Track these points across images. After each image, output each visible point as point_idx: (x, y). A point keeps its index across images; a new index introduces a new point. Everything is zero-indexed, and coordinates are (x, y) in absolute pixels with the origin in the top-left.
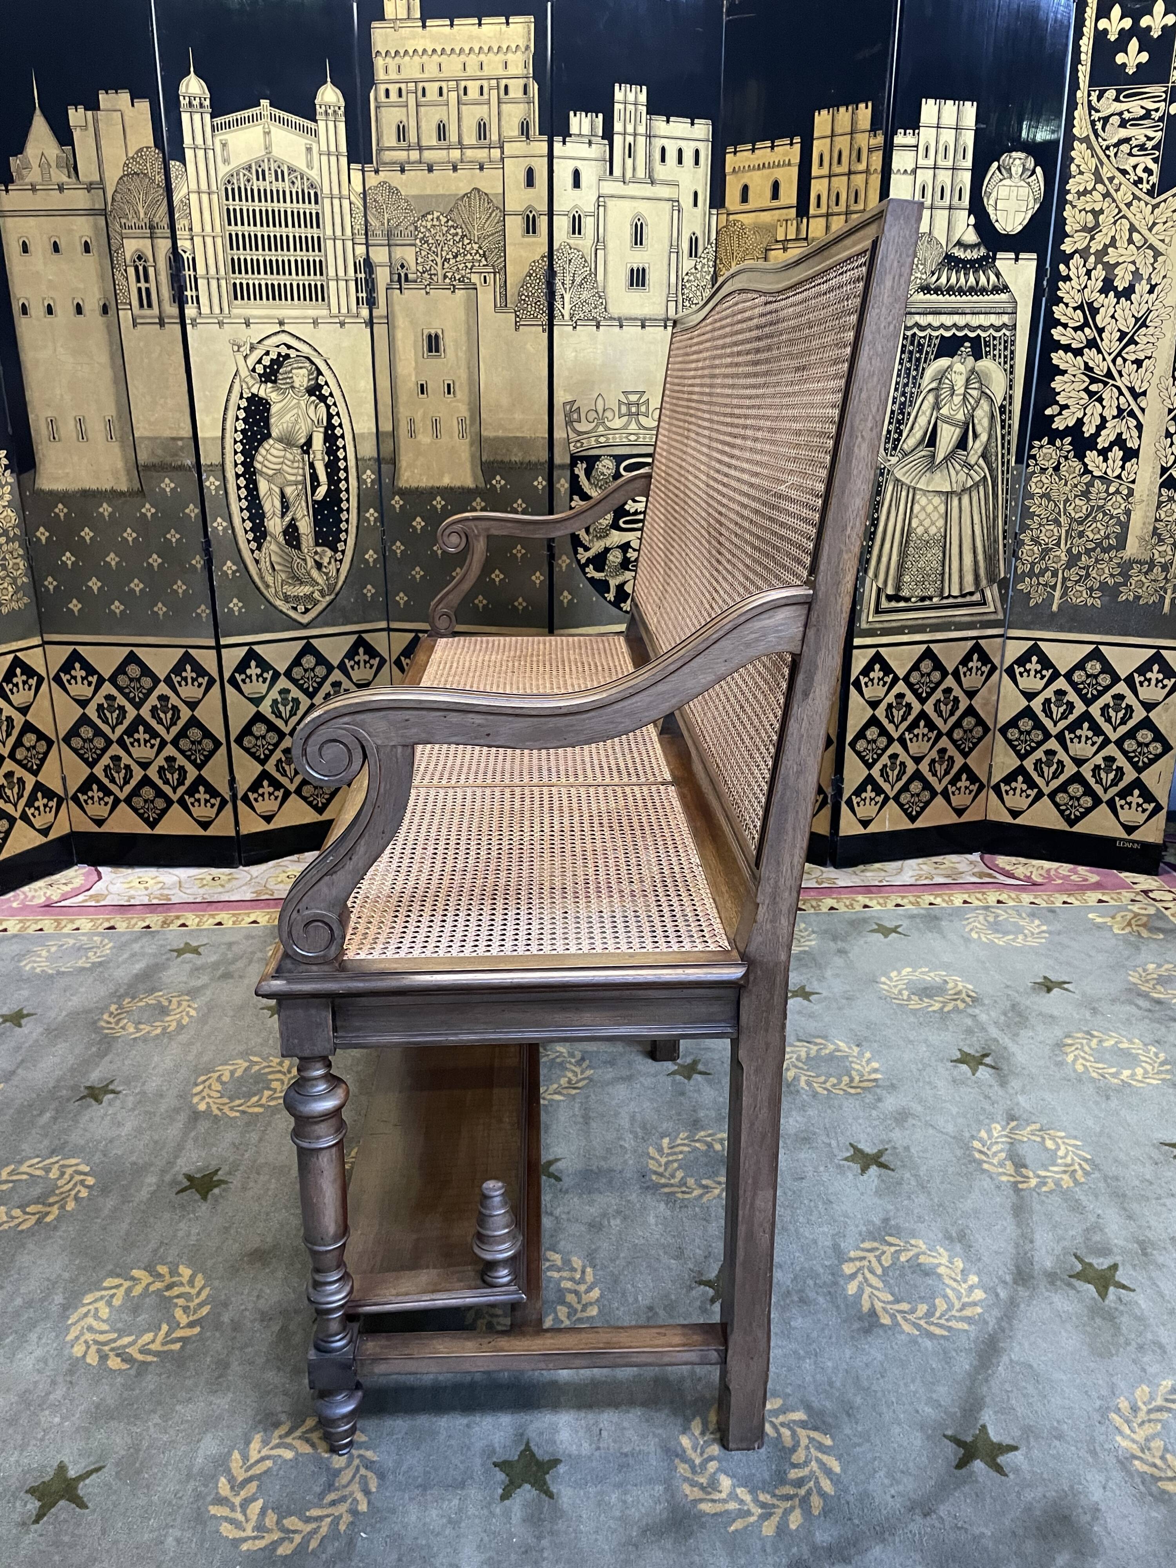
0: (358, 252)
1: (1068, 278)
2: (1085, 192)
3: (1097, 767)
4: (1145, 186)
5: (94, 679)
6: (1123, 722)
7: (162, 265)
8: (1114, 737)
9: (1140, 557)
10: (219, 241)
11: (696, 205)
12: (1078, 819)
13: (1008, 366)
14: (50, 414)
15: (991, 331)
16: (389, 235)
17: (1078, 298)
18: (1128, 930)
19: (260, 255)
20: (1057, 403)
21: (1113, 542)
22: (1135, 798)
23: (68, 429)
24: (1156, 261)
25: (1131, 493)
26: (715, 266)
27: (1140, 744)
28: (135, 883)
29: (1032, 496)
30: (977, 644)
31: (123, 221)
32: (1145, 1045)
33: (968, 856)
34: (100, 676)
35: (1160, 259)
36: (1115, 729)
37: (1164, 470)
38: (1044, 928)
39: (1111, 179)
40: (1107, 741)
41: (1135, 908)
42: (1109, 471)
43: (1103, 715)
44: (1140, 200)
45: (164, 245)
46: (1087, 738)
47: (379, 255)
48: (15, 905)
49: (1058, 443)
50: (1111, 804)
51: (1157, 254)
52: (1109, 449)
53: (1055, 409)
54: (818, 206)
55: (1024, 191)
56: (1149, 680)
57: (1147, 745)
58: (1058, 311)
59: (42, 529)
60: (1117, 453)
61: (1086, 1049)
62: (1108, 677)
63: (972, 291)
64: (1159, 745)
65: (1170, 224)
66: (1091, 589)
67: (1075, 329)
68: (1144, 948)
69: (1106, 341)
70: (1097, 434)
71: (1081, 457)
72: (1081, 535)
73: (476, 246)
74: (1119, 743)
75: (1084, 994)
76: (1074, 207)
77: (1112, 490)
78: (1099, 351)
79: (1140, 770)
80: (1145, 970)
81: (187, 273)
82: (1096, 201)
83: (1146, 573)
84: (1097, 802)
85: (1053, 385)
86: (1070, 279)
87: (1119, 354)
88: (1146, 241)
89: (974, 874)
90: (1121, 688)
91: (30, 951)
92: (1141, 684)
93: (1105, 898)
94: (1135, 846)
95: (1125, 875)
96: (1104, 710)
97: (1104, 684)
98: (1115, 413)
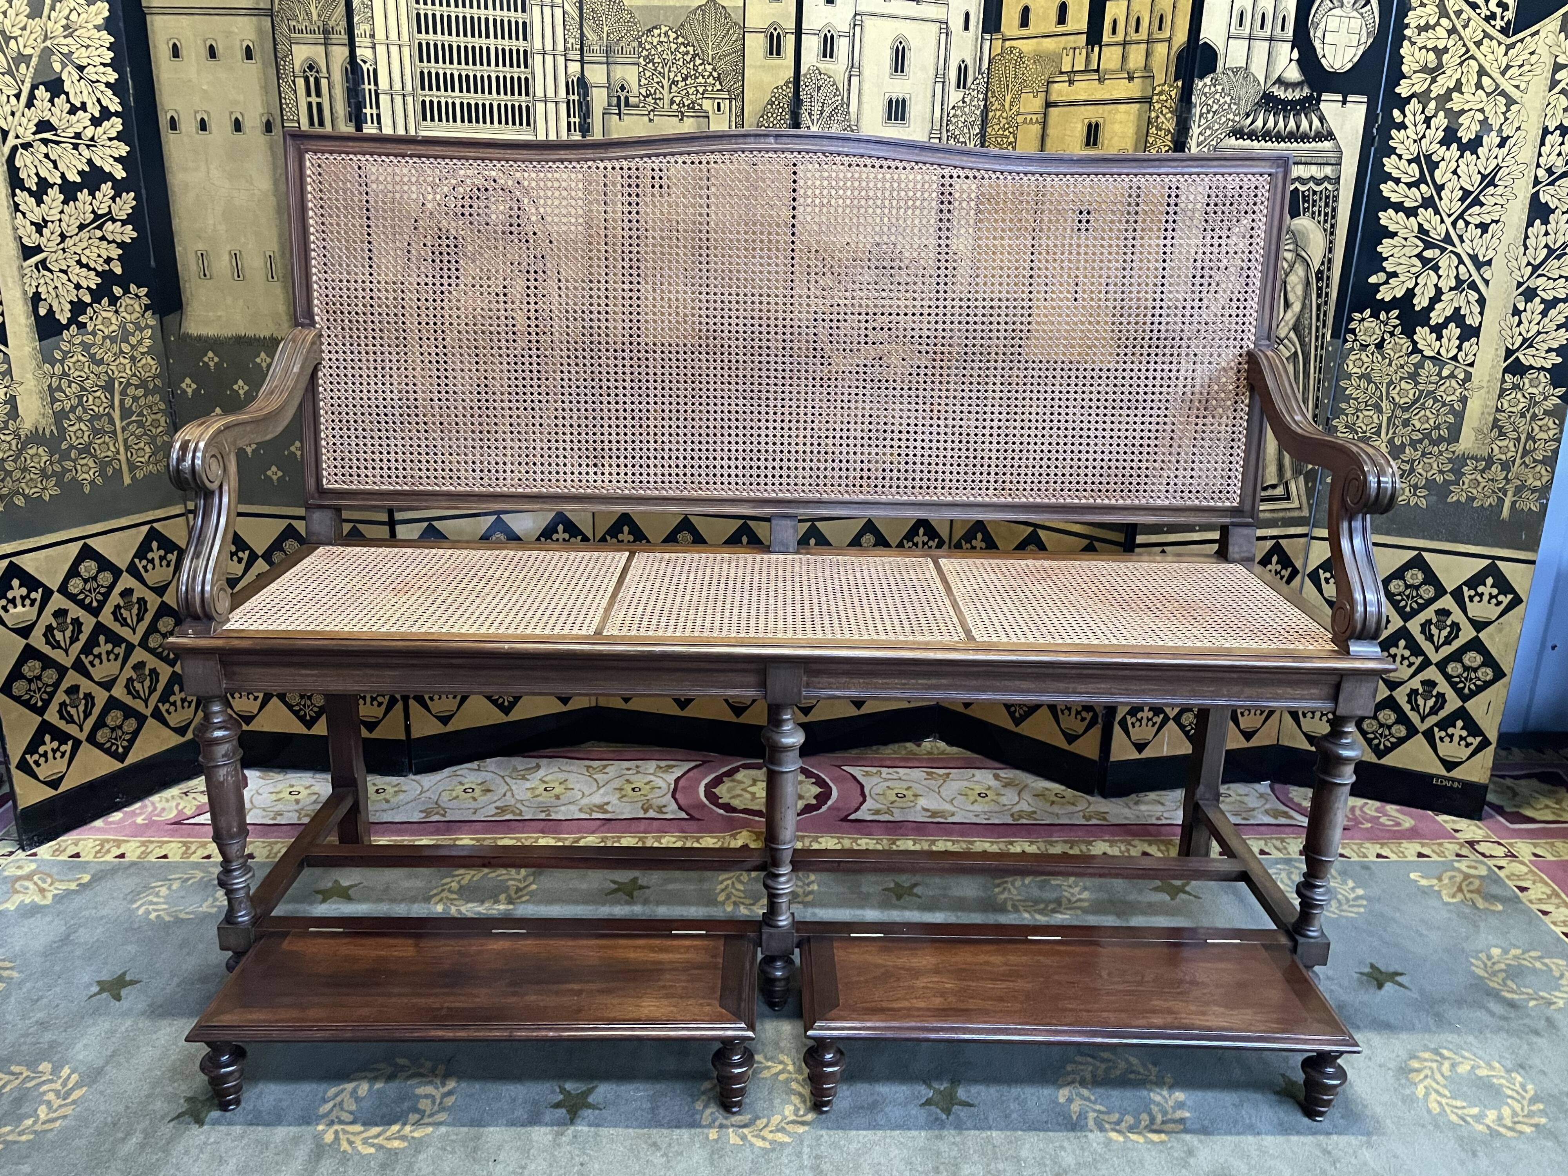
0: (570, 71)
1: (1402, 126)
2: (1427, 27)
3: (1414, 692)
4: (1499, 23)
5: (245, 555)
6: (1448, 641)
7: (338, 76)
8: (1435, 658)
9: (1479, 453)
10: (406, 51)
11: (966, 28)
12: (1388, 750)
13: (1328, 226)
14: (200, 246)
15: (1311, 184)
16: (608, 51)
17: (1414, 149)
18: (1460, 897)
19: (455, 69)
20: (1384, 270)
21: (1444, 433)
22: (1458, 730)
23: (222, 264)
24: (1508, 110)
25: (1468, 377)
26: (986, 99)
27: (1466, 668)
28: (285, 795)
29: (1349, 376)
30: (1277, 544)
31: (293, 23)
32: (1508, 1071)
33: (1257, 786)
34: (252, 551)
35: (1514, 108)
36: (1437, 650)
37: (1509, 353)
38: (1360, 892)
39: (1459, 13)
40: (1427, 663)
41: (1463, 865)
42: (1443, 351)
43: (1423, 632)
44: (1492, 38)
45: (340, 53)
46: (1403, 658)
47: (596, 74)
48: (139, 820)
49: (1383, 316)
50: (1429, 735)
51: (1510, 102)
52: (1445, 325)
53: (1382, 276)
54: (1114, 32)
55: (1356, 23)
56: (1481, 595)
57: (1475, 670)
58: (1390, 164)
59: (188, 381)
60: (1453, 330)
61: (1438, 1077)
62: (1431, 589)
63: (1292, 137)
64: (1489, 671)
65: (1526, 68)
66: (1416, 487)
67: (1409, 185)
68: (1482, 925)
69: (1446, 200)
70: (1431, 308)
71: (1409, 333)
72: (1406, 423)
73: (709, 68)
74: (1441, 666)
75: (1422, 992)
76: (1413, 44)
77: (1445, 373)
78: (1437, 212)
79: (1465, 698)
80: (1489, 957)
81: (367, 87)
82: (1439, 37)
83: (1482, 471)
84: (1412, 731)
85: (1379, 249)
86: (1406, 128)
87: (1461, 216)
88: (1497, 86)
89: (1267, 812)
90: (1447, 602)
91: (147, 887)
92: (1471, 599)
93: (1425, 851)
94: (1456, 785)
95: (1442, 818)
96: (1425, 626)
97: (1426, 596)
98: (1453, 284)
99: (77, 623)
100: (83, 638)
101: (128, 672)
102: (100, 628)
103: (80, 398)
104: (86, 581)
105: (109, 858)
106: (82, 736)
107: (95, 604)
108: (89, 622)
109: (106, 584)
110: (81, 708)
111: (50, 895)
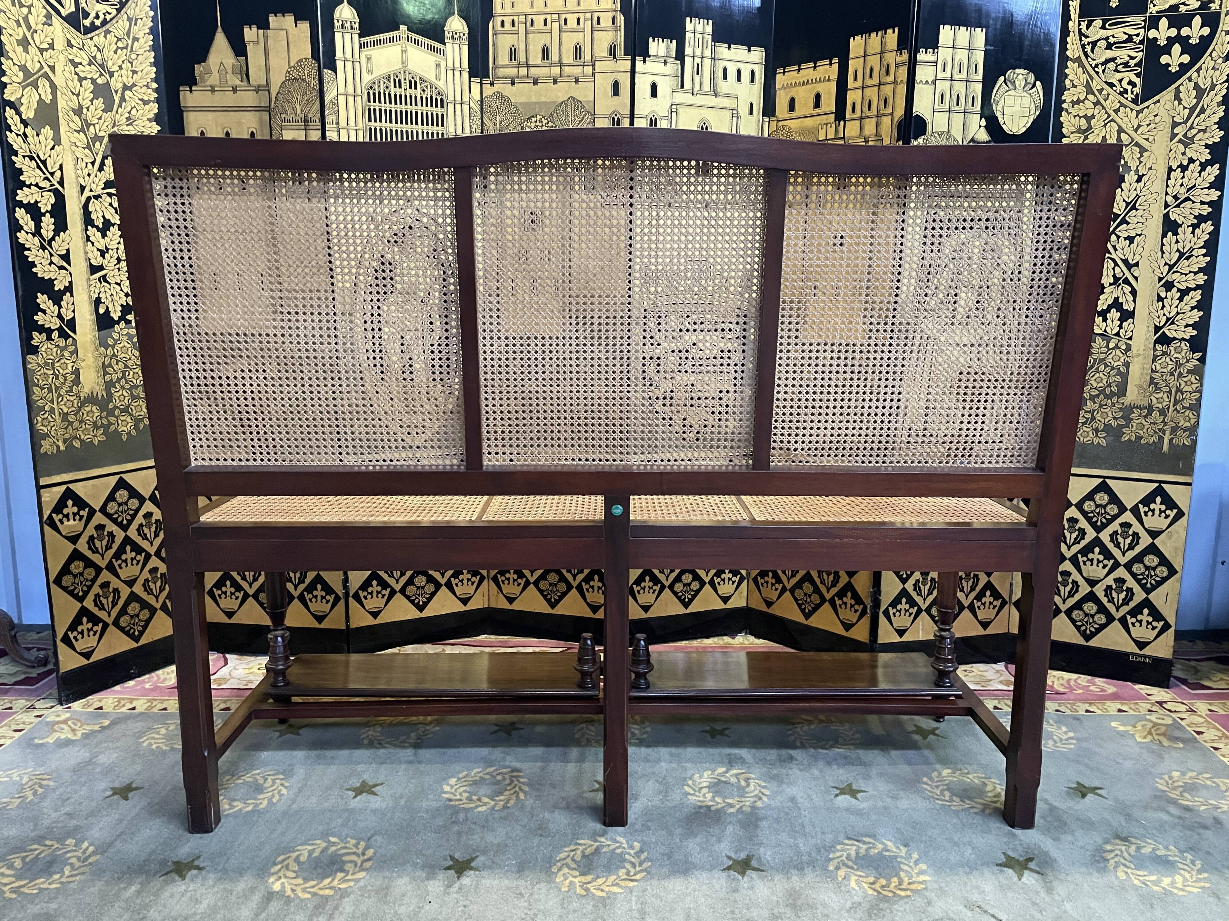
2: (1078, 102)
3: (1109, 588)
4: (1130, 96)
6: (1131, 547)
8: (1123, 560)
9: (1142, 403)
10: (360, 133)
11: (751, 113)
12: (1093, 635)
21: (1115, 389)
22: (1145, 616)
24: (1142, 156)
25: (1129, 348)
27: (1147, 568)
28: (255, 670)
31: (283, 116)
32: (1182, 852)
33: (994, 665)
35: (1146, 154)
36: (1124, 554)
37: (1157, 329)
38: (1071, 734)
39: (1101, 91)
40: (1117, 565)
41: (1153, 717)
42: (1108, 330)
43: (1112, 540)
44: (1125, 107)
45: (315, 136)
46: (1099, 561)
48: (147, 686)
50: (1123, 621)
51: (1143, 150)
52: (1108, 310)
54: (854, 111)
55: (1027, 101)
56: (1153, 511)
57: (1154, 569)
60: (1114, 314)
61: (1126, 855)
62: (1115, 507)
64: (1164, 569)
65: (1152, 126)
66: (1097, 430)
68: (1166, 756)
72: (1086, 383)
74: (1128, 566)
75: (1116, 800)
76: (1069, 113)
77: (1111, 345)
79: (1148, 591)
80: (1171, 778)
82: (1088, 108)
83: (1146, 417)
84: (1110, 619)
87: (1113, 232)
88: (1132, 140)
89: (1001, 682)
90: (1127, 517)
91: (150, 729)
92: (1146, 514)
93: (1124, 708)
94: (1147, 660)
95: (1138, 687)
96: (1113, 536)
97: (1112, 513)
98: (1112, 281)
99: (111, 535)
100: (115, 546)
101: (146, 575)
102: (127, 540)
103: (124, 373)
104: (120, 505)
105: (124, 710)
106: (110, 621)
107: (125, 522)
108: (120, 535)
109: (134, 508)
110: (111, 599)
111: (79, 734)
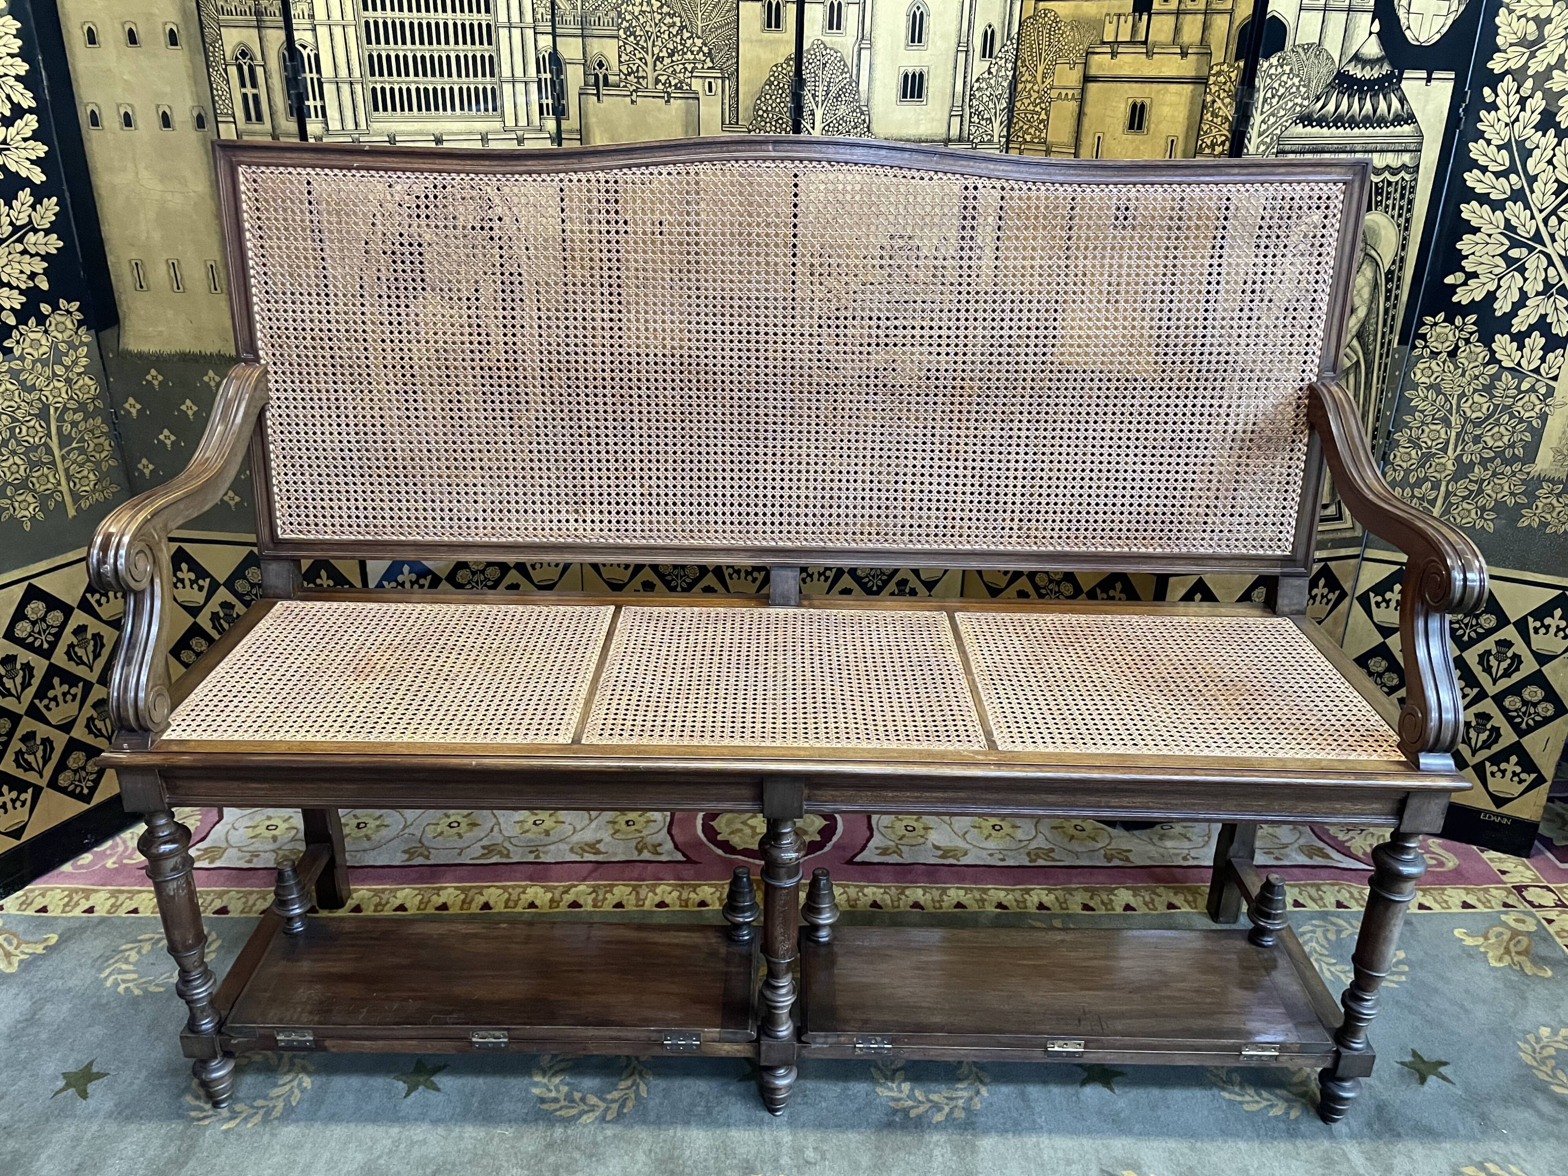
0: (541, 45)
1: (1494, 107)
3: (1466, 724)
5: (206, 583)
6: (1507, 674)
7: (274, 64)
8: (1492, 690)
9: (1554, 475)
10: (351, 31)
13: (1402, 221)
14: (133, 256)
15: (1386, 174)
16: (584, 23)
17: (1505, 133)
18: (1507, 960)
19: (408, 50)
20: (1462, 269)
21: (1520, 452)
22: (1512, 765)
23: (159, 274)
25: (1550, 392)
26: (1015, 69)
27: (1525, 703)
28: (262, 830)
29: (1415, 386)
30: (1326, 567)
31: (220, 3)
34: (213, 580)
36: (1495, 682)
40: (1482, 695)
41: (1509, 918)
42: (1524, 362)
43: (1480, 663)
45: (276, 38)
47: (570, 49)
48: (110, 864)
49: (1458, 321)
50: (1479, 770)
52: (1528, 333)
53: (1460, 277)
57: (1535, 705)
58: (1476, 150)
59: (131, 400)
60: (1537, 340)
62: (1493, 618)
63: (1368, 121)
64: (1550, 707)
66: (1483, 509)
67: (1497, 175)
68: (1530, 995)
69: (1538, 193)
70: (1513, 313)
71: (1487, 340)
72: (1477, 440)
73: (699, 42)
74: (1498, 699)
75: (1466, 1087)
76: (1511, 12)
77: (1525, 386)
78: (1527, 207)
79: (1521, 733)
80: (1538, 1040)
81: (308, 76)
83: (1559, 495)
84: (1462, 765)
85: (1459, 246)
86: (1497, 109)
87: (1554, 212)
89: (1301, 849)
90: (1509, 633)
91: (116, 951)
92: (1536, 631)
93: (1471, 900)
94: (1505, 821)
95: (1490, 855)
96: (1483, 658)
97: (1487, 626)
98: (1540, 288)
99: (28, 668)
100: (36, 682)
101: (88, 711)
102: (53, 670)
103: (12, 430)
104: (34, 623)
105: (77, 912)
106: (43, 783)
107: (46, 646)
108: (40, 666)
109: (57, 623)
110: (40, 754)
111: (15, 961)
